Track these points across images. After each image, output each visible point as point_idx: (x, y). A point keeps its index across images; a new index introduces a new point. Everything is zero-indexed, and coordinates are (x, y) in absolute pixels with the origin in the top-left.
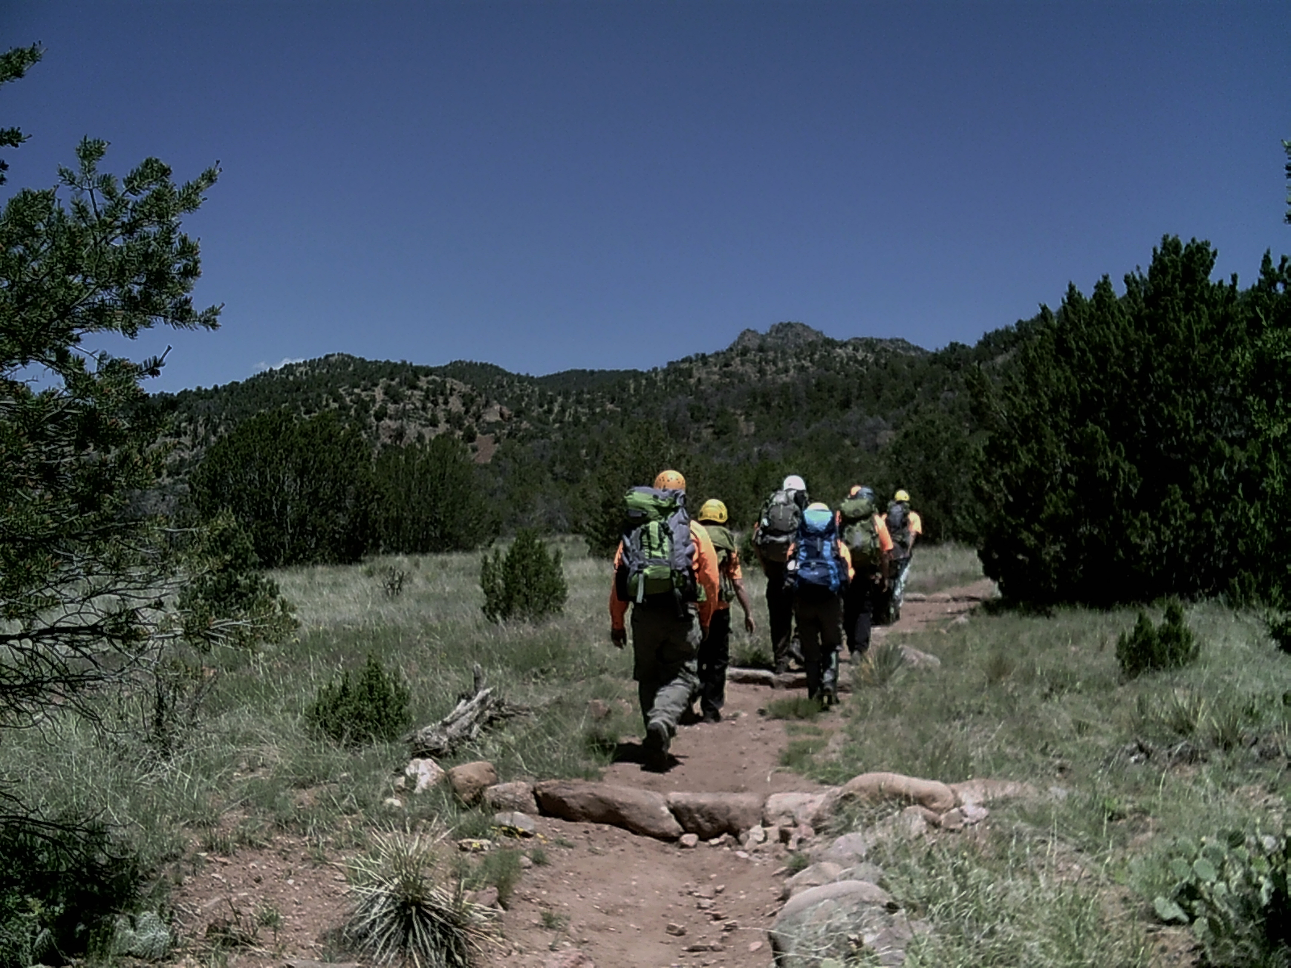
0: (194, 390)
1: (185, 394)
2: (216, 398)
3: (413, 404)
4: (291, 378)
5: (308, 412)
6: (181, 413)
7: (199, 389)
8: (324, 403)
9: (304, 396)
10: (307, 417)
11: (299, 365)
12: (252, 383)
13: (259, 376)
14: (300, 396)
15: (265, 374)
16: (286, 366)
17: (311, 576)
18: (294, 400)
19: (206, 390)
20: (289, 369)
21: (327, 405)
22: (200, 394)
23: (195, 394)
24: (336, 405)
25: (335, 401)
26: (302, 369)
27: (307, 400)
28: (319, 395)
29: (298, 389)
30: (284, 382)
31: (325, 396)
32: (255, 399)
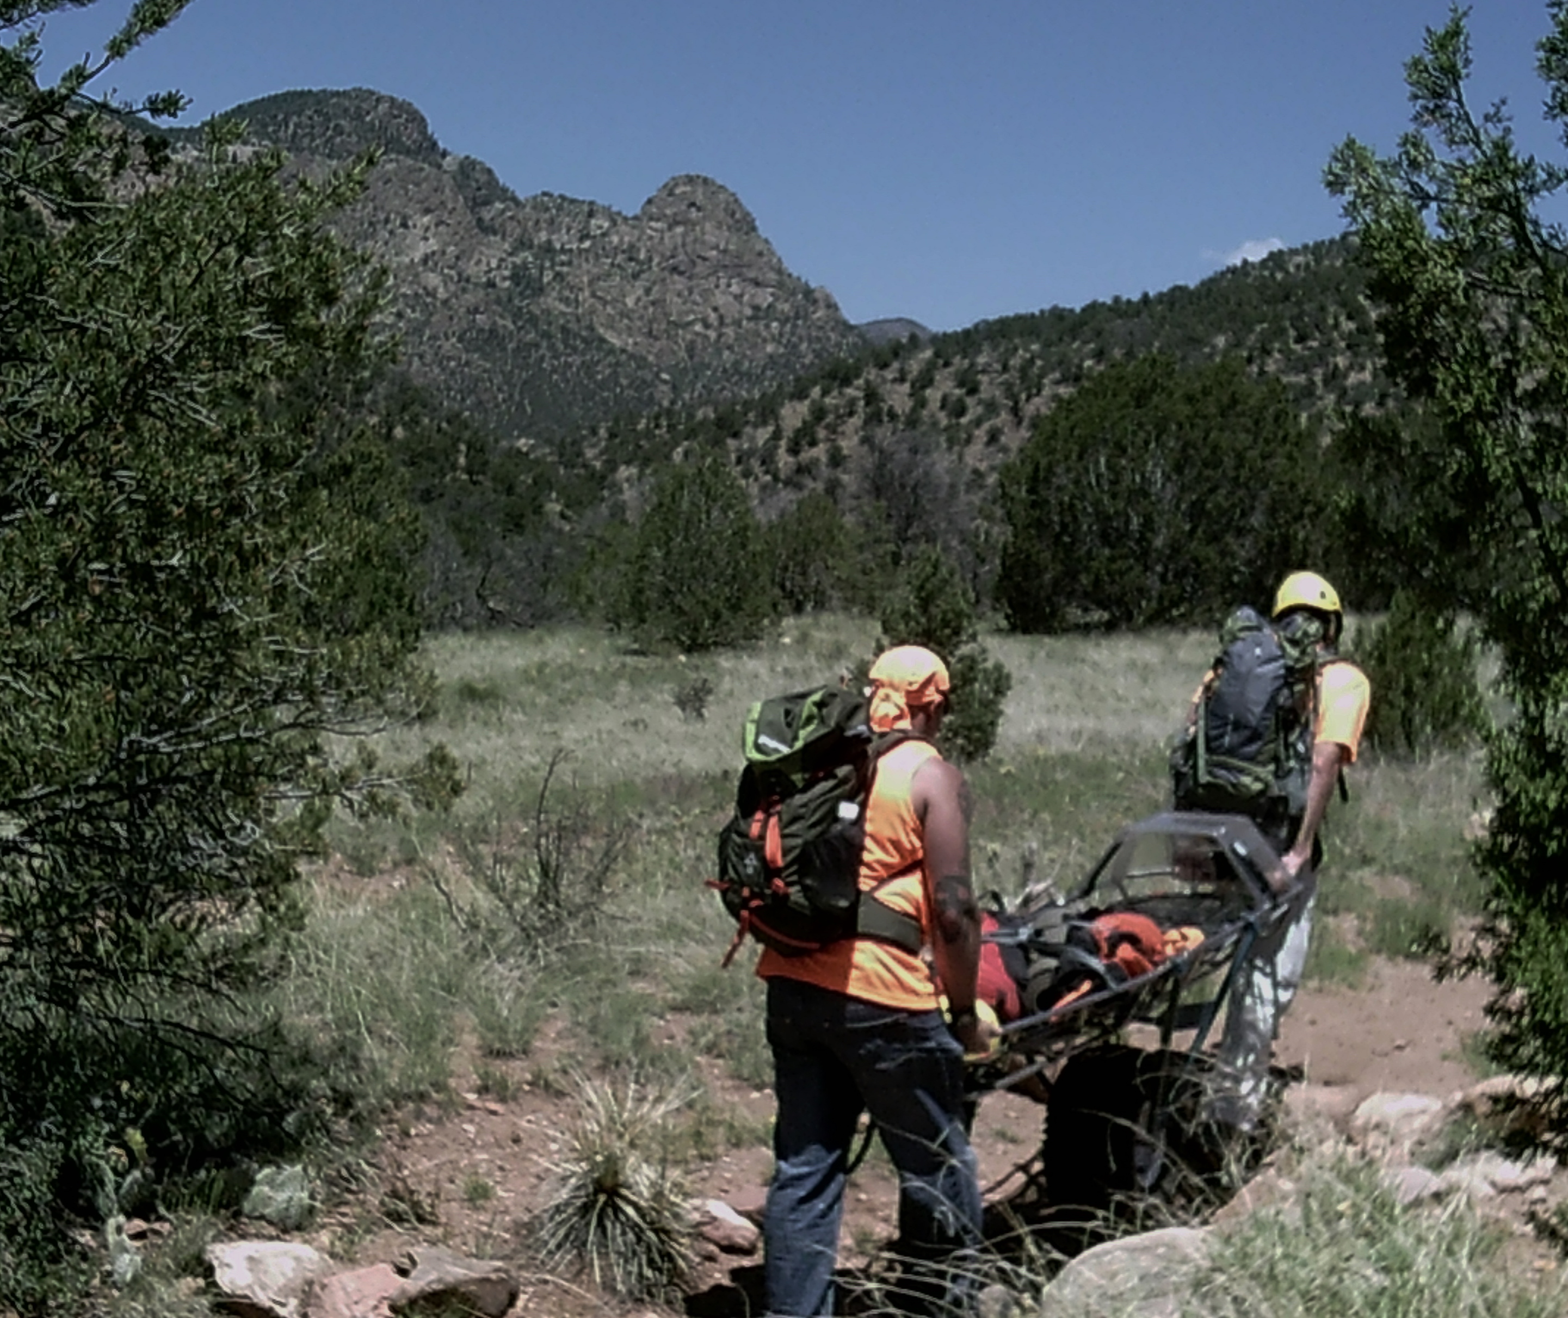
0: (1109, 301)
1: (1093, 308)
2: (1144, 315)
3: (1495, 321)
4: (1279, 276)
5: (1301, 339)
6: (1085, 342)
7: (1117, 300)
8: (1331, 321)
9: (1296, 311)
10: (1298, 347)
11: (1293, 252)
12: (1209, 286)
13: (1223, 274)
14: (1288, 310)
15: (1233, 270)
16: (1272, 255)
17: (1171, 649)
18: (1277, 318)
19: (1129, 302)
20: (1276, 259)
21: (1336, 326)
22: (1120, 309)
23: (1110, 309)
24: (1352, 326)
25: (1350, 317)
26: (1300, 259)
27: (1300, 317)
28: (1323, 309)
29: (1287, 298)
30: (1262, 286)
31: (1332, 309)
32: (1212, 316)
